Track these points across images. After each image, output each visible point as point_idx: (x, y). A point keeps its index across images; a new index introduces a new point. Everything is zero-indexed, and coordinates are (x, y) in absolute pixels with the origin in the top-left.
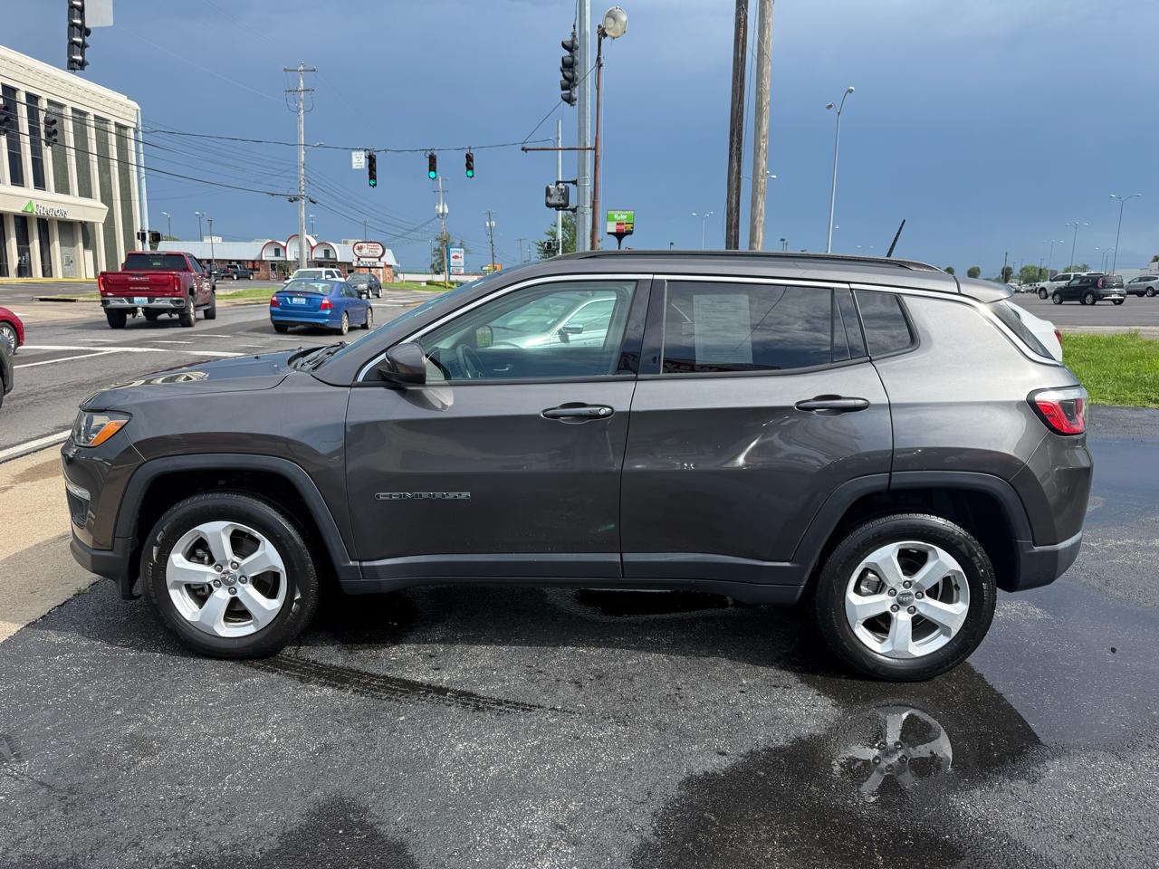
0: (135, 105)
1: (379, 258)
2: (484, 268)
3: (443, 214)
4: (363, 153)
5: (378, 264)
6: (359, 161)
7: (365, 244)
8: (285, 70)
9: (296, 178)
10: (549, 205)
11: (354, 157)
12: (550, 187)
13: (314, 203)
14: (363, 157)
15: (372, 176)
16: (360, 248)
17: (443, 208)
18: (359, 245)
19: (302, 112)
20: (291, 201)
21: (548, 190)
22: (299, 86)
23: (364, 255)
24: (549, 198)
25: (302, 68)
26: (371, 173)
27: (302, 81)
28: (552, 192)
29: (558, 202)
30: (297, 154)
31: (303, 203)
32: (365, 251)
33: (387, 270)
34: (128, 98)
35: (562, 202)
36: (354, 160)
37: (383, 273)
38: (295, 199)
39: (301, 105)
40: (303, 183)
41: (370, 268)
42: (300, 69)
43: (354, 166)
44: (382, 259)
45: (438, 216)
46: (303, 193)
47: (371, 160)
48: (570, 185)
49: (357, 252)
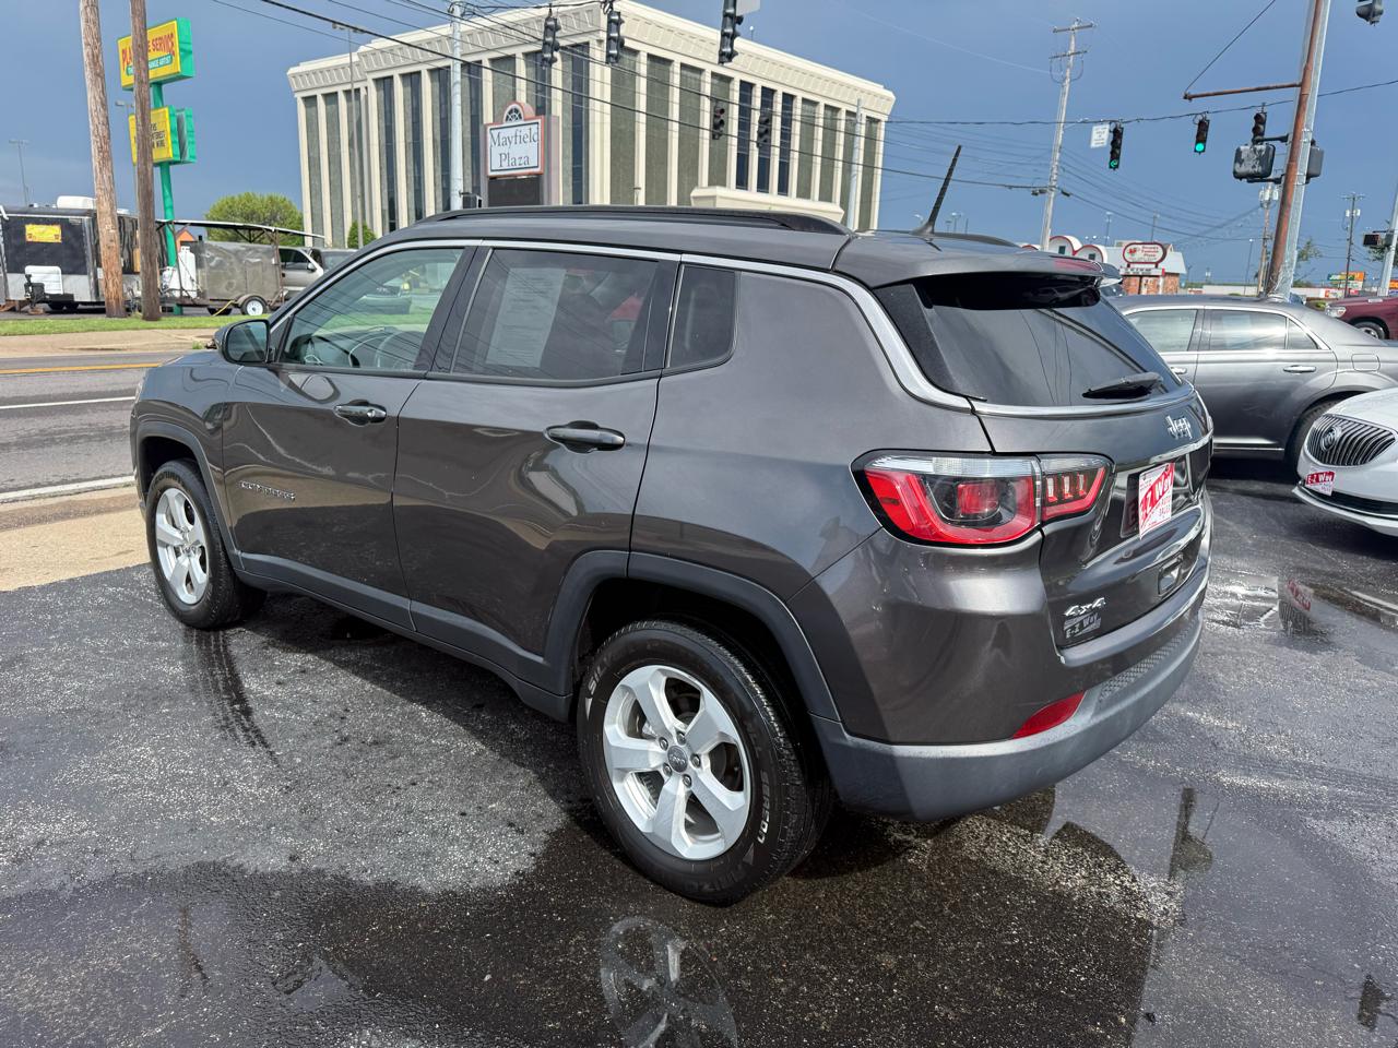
0: (890, 94)
1: (1157, 264)
2: (1333, 277)
3: (1269, 202)
4: (1107, 126)
5: (1154, 272)
6: (1101, 136)
7: (1140, 246)
8: (1055, 31)
9: (1048, 165)
10: (1239, 176)
11: (1094, 132)
12: (1242, 148)
13: (1068, 195)
14: (1107, 131)
15: (1115, 155)
16: (1132, 252)
17: (1271, 195)
18: (1132, 247)
19: (1068, 81)
20: (1035, 194)
21: (1239, 152)
22: (1069, 49)
23: (1136, 260)
24: (1238, 165)
25: (1076, 25)
26: (1112, 152)
27: (1073, 42)
28: (1243, 156)
29: (1251, 170)
30: (1052, 136)
31: (1053, 195)
32: (1139, 256)
33: (1170, 280)
34: (885, 88)
35: (1259, 169)
36: (1095, 136)
37: (1165, 283)
38: (1042, 192)
39: (1068, 74)
40: (1055, 171)
41: (1141, 277)
42: (1074, 26)
43: (1093, 145)
44: (1160, 265)
45: (1262, 205)
46: (1054, 184)
47: (1117, 134)
48: (1277, 144)
49: (1127, 256)
